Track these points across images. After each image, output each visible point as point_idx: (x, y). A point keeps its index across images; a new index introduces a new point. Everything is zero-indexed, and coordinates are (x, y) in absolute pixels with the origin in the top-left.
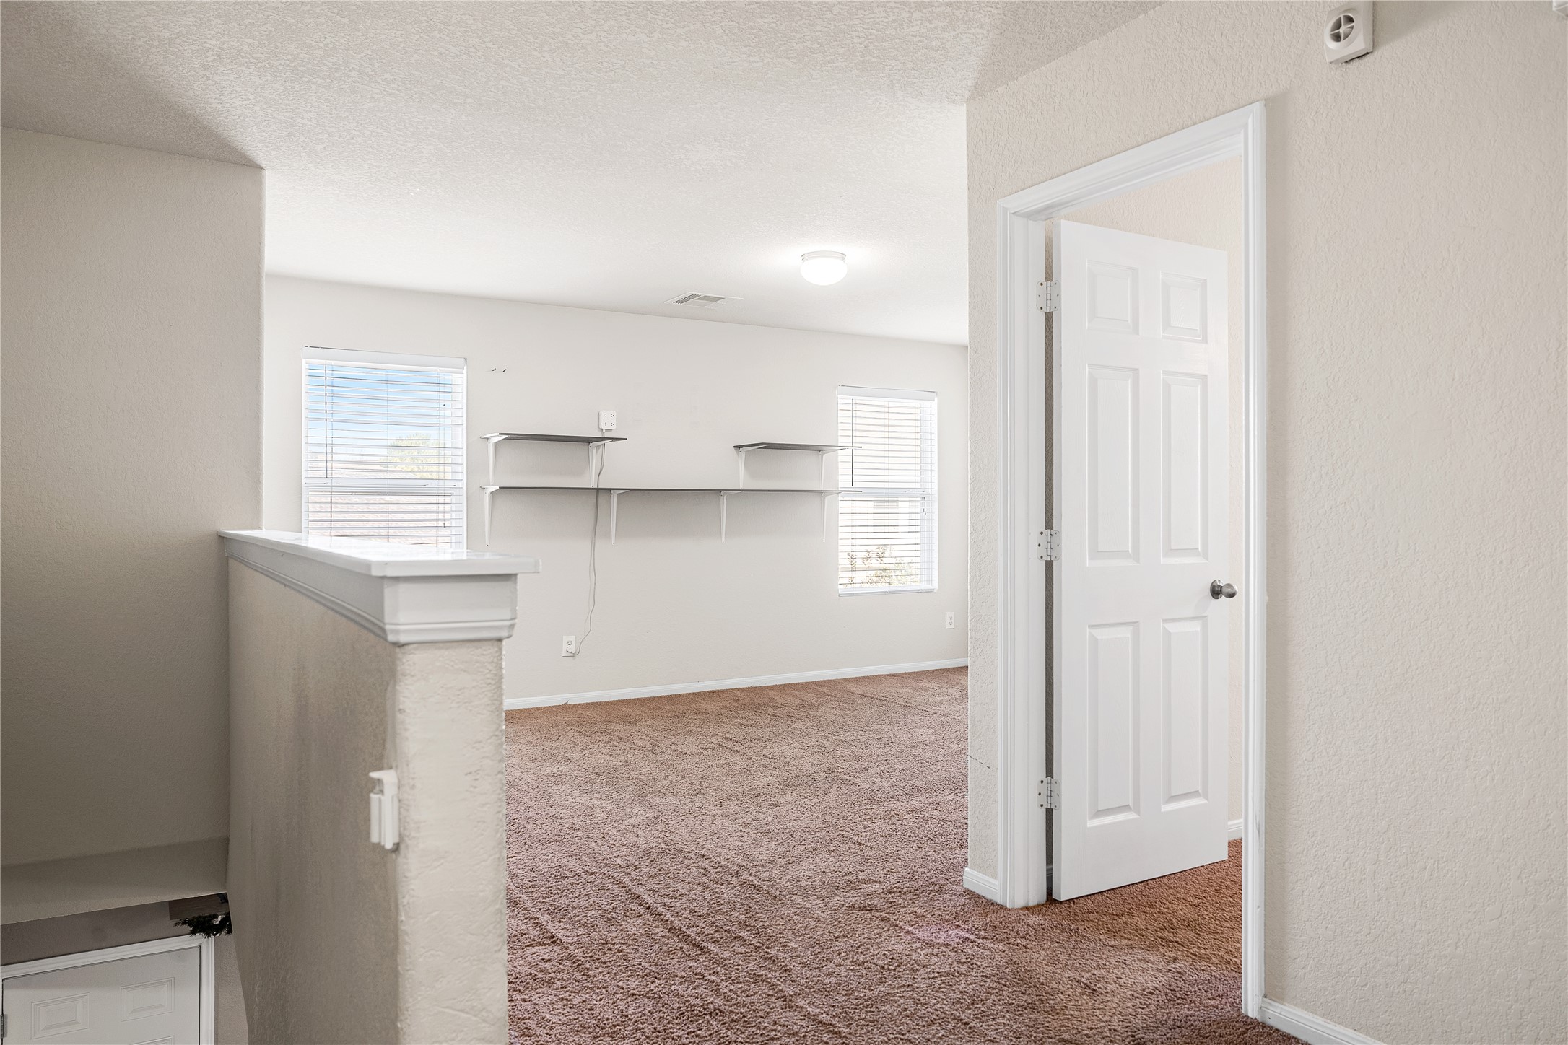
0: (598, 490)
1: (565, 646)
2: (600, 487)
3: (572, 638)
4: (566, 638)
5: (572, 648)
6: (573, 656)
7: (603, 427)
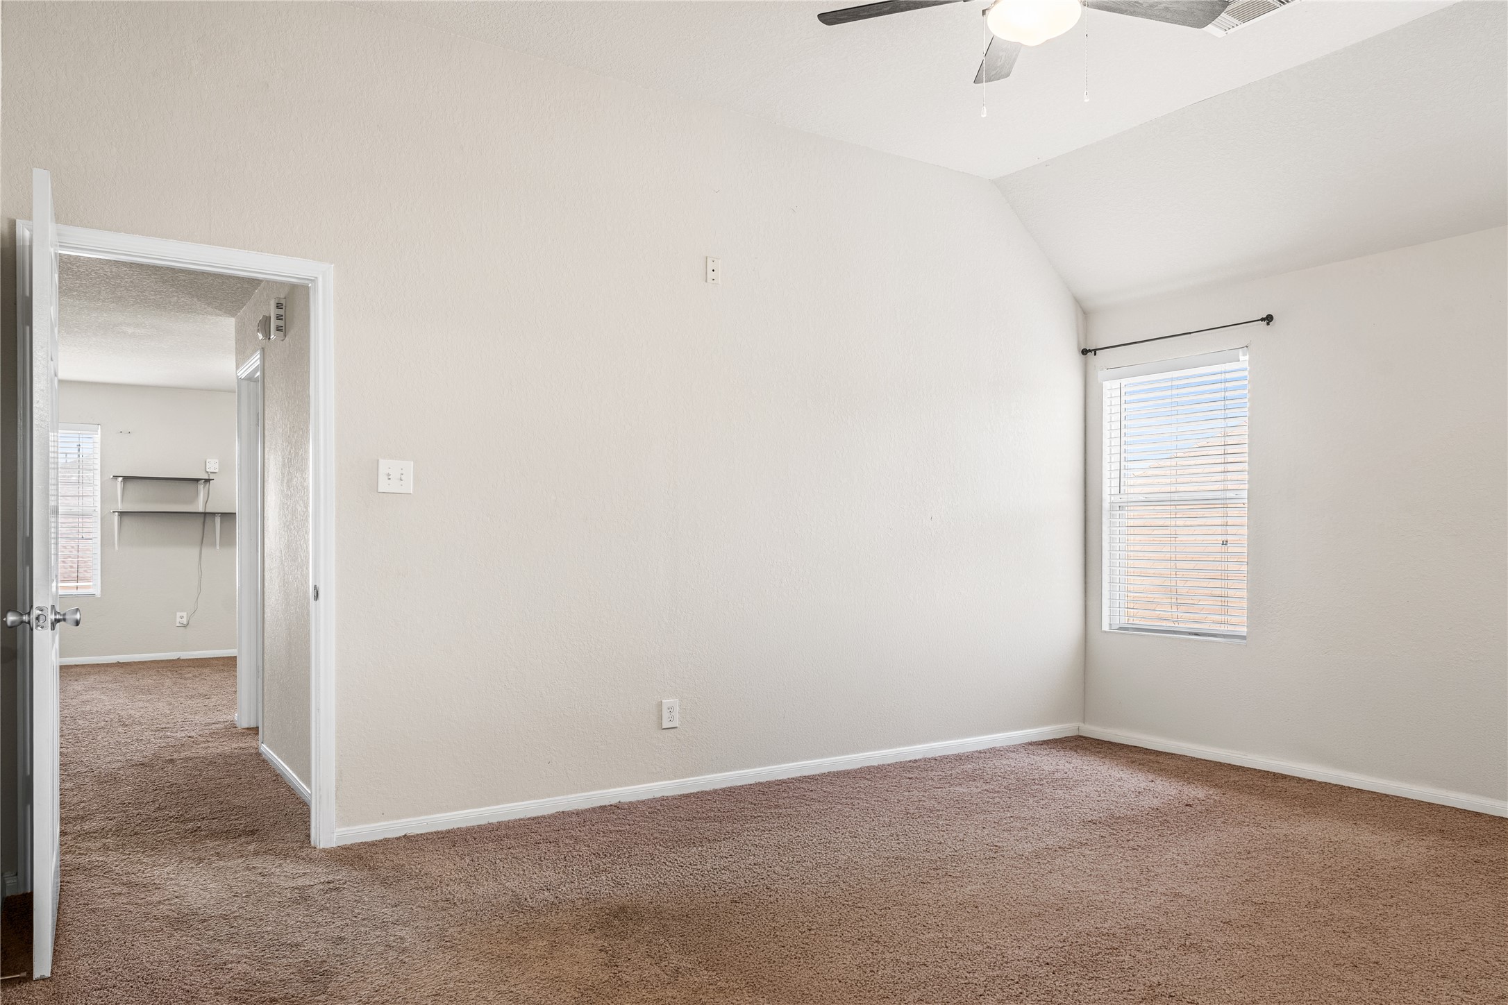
0: (205, 514)
1: (178, 620)
2: (207, 511)
3: (184, 614)
4: (179, 614)
5: (185, 621)
6: (185, 626)
7: (208, 470)
